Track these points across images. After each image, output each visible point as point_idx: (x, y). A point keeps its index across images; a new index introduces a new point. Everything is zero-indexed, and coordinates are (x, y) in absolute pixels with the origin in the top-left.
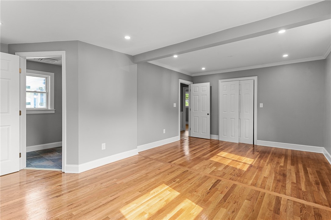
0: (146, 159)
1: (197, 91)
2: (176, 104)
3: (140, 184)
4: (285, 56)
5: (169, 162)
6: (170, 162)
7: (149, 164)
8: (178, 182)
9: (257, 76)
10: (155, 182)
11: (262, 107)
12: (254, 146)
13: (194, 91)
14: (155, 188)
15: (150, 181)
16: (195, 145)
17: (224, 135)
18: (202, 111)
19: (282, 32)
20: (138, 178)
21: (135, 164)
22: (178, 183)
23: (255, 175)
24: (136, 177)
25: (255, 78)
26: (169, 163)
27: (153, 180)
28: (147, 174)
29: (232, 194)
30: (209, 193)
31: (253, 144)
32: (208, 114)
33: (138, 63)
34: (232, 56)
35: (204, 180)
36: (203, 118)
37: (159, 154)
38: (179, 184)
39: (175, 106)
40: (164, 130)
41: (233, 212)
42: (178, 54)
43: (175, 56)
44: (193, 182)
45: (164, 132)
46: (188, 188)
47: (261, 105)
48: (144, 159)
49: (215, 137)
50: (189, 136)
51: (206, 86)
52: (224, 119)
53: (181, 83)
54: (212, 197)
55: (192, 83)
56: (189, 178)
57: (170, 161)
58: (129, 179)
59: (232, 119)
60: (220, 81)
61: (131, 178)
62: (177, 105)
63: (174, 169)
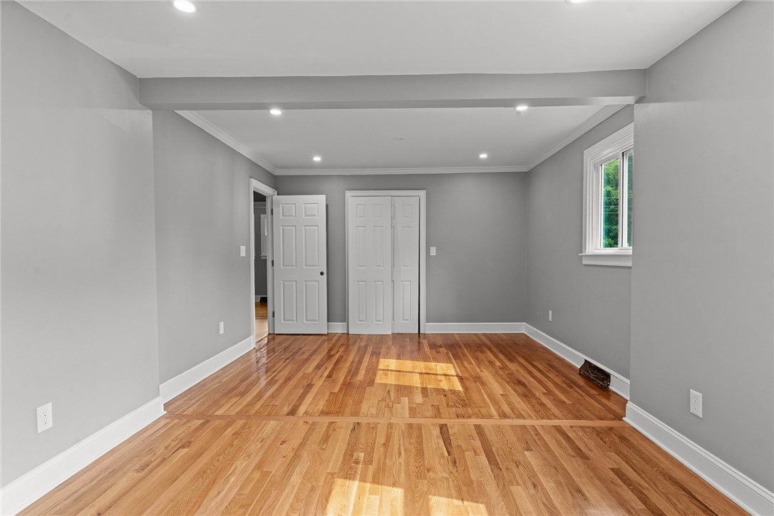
0: (208, 421)
1: (292, 216)
2: (244, 247)
3: (272, 507)
4: (483, 156)
5: (288, 414)
6: (292, 412)
7: (236, 434)
8: (369, 462)
9: (425, 191)
10: (310, 485)
11: (435, 255)
12: (419, 336)
13: (283, 215)
14: (327, 501)
15: (294, 487)
16: (307, 354)
17: (360, 321)
18: (306, 265)
19: (522, 108)
20: (247, 491)
21: (186, 450)
22: (371, 464)
23: (485, 396)
24: (231, 489)
25: (423, 194)
26: (290, 417)
27: (296, 479)
28: (259, 466)
29: (494, 449)
30: (455, 462)
31: (417, 332)
32: (322, 274)
33: (154, 108)
34: (403, 139)
35: (414, 435)
36: (308, 283)
37: (234, 400)
38: (375, 463)
39: (244, 255)
40: (222, 324)
41: (535, 486)
42: (283, 106)
43: (276, 112)
44: (399, 449)
45: (222, 331)
46: (403, 467)
47: (433, 251)
48: (203, 425)
49: (338, 328)
50: (270, 334)
51: (316, 203)
52: (360, 283)
53: (254, 192)
54: (470, 470)
55: (276, 193)
56: (383, 442)
57: (286, 409)
58: (213, 504)
59: (377, 283)
60: (348, 194)
61: (218, 499)
62: (248, 251)
63: (324, 430)
